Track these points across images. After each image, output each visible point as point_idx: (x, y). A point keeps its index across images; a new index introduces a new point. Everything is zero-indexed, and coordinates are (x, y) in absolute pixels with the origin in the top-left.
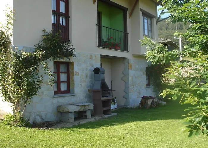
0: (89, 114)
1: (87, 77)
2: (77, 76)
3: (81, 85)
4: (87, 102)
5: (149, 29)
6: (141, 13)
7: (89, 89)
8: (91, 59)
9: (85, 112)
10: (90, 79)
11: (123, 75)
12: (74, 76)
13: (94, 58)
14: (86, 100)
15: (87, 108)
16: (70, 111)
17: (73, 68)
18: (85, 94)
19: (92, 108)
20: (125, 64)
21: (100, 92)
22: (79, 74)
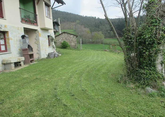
0: (22, 63)
1: (17, 41)
2: (11, 40)
3: (14, 46)
4: (19, 57)
5: (48, 13)
6: (44, 3)
7: (19, 48)
8: (18, 29)
9: (20, 62)
10: (19, 43)
11: (36, 40)
12: (9, 40)
13: (20, 29)
14: (18, 55)
15: (21, 60)
16: (12, 62)
17: (8, 36)
18: (17, 52)
19: (24, 59)
20: (36, 34)
21: (27, 49)
22: (12, 39)
